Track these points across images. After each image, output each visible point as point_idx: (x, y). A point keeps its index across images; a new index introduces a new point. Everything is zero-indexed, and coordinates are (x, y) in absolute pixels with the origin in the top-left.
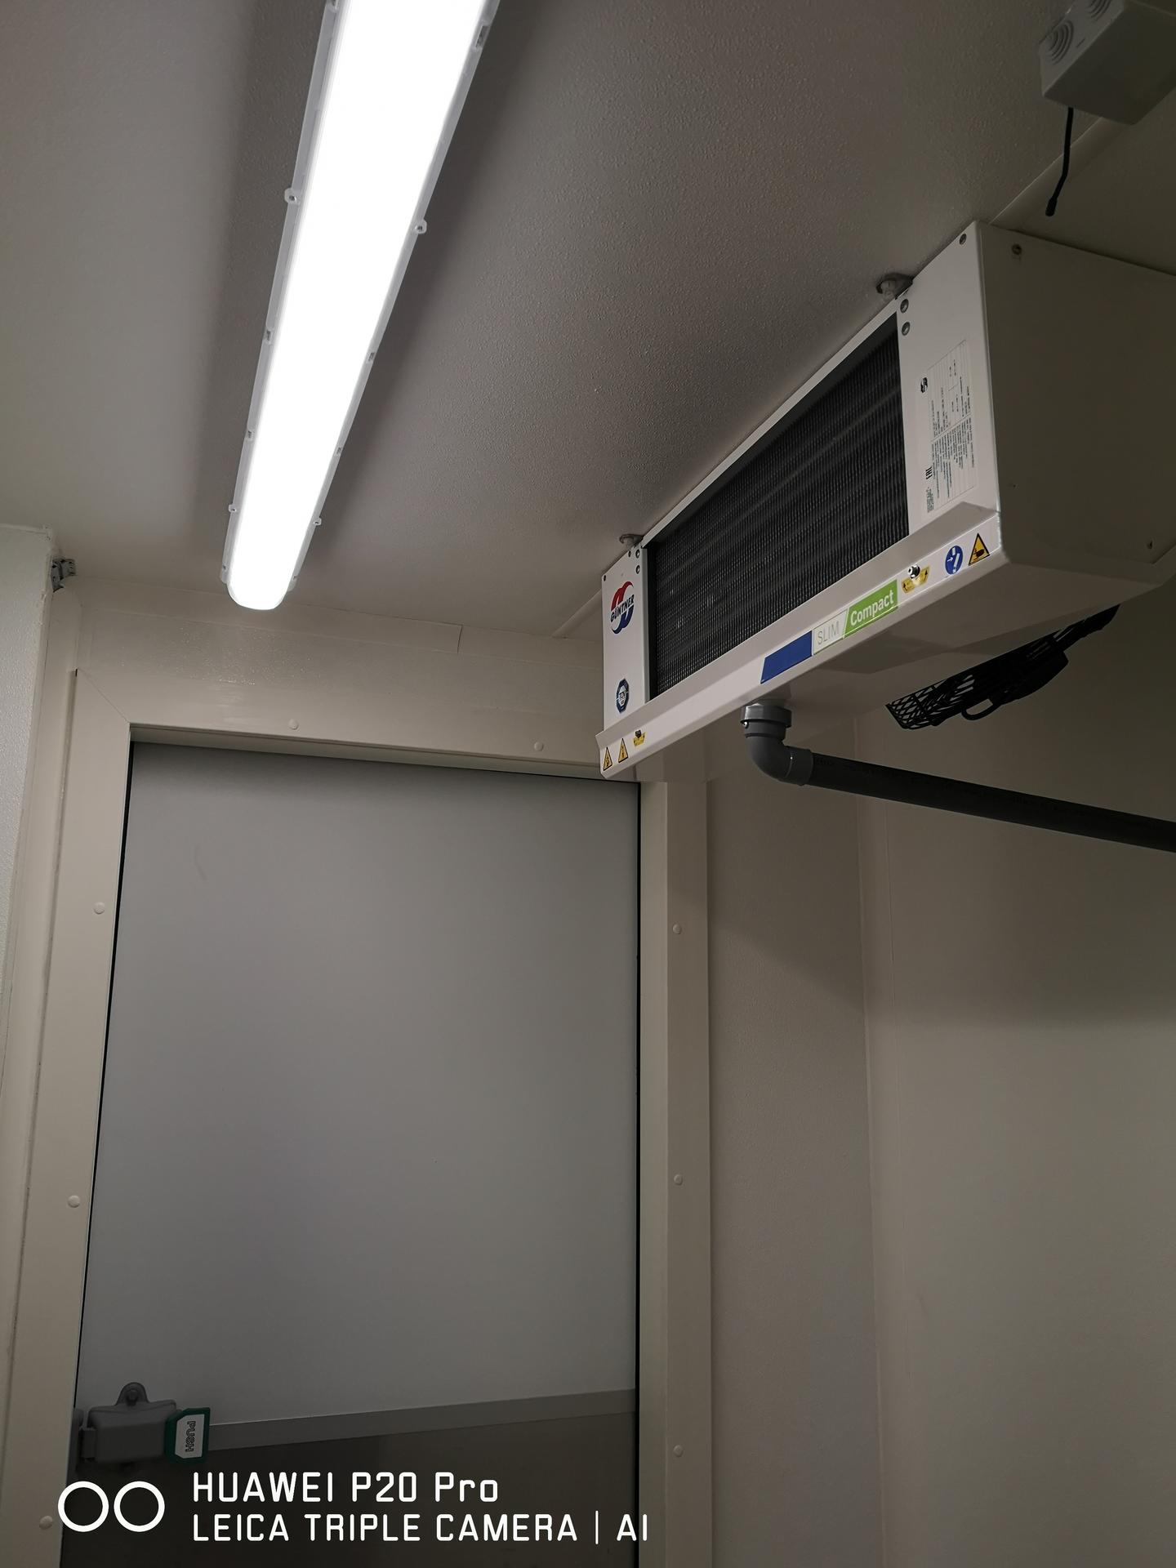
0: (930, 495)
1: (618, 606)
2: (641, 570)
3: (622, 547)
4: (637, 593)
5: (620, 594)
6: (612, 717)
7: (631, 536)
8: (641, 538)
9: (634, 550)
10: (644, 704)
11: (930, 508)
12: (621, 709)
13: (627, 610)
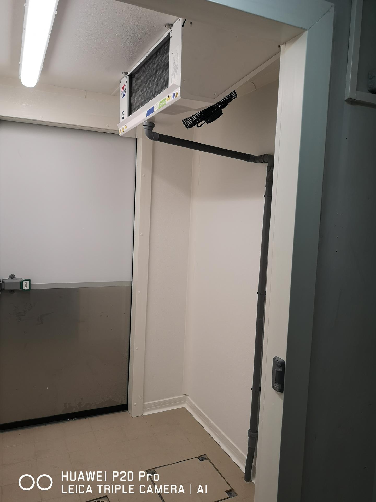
0: (172, 79)
1: (123, 90)
2: (127, 82)
3: (123, 75)
4: (127, 88)
5: (123, 87)
6: (121, 120)
7: (125, 73)
8: (127, 73)
9: (126, 76)
10: (127, 118)
11: (172, 83)
12: (123, 118)
13: (124, 92)
